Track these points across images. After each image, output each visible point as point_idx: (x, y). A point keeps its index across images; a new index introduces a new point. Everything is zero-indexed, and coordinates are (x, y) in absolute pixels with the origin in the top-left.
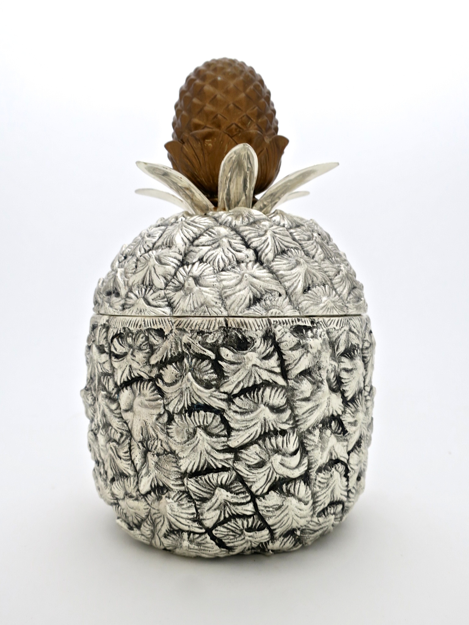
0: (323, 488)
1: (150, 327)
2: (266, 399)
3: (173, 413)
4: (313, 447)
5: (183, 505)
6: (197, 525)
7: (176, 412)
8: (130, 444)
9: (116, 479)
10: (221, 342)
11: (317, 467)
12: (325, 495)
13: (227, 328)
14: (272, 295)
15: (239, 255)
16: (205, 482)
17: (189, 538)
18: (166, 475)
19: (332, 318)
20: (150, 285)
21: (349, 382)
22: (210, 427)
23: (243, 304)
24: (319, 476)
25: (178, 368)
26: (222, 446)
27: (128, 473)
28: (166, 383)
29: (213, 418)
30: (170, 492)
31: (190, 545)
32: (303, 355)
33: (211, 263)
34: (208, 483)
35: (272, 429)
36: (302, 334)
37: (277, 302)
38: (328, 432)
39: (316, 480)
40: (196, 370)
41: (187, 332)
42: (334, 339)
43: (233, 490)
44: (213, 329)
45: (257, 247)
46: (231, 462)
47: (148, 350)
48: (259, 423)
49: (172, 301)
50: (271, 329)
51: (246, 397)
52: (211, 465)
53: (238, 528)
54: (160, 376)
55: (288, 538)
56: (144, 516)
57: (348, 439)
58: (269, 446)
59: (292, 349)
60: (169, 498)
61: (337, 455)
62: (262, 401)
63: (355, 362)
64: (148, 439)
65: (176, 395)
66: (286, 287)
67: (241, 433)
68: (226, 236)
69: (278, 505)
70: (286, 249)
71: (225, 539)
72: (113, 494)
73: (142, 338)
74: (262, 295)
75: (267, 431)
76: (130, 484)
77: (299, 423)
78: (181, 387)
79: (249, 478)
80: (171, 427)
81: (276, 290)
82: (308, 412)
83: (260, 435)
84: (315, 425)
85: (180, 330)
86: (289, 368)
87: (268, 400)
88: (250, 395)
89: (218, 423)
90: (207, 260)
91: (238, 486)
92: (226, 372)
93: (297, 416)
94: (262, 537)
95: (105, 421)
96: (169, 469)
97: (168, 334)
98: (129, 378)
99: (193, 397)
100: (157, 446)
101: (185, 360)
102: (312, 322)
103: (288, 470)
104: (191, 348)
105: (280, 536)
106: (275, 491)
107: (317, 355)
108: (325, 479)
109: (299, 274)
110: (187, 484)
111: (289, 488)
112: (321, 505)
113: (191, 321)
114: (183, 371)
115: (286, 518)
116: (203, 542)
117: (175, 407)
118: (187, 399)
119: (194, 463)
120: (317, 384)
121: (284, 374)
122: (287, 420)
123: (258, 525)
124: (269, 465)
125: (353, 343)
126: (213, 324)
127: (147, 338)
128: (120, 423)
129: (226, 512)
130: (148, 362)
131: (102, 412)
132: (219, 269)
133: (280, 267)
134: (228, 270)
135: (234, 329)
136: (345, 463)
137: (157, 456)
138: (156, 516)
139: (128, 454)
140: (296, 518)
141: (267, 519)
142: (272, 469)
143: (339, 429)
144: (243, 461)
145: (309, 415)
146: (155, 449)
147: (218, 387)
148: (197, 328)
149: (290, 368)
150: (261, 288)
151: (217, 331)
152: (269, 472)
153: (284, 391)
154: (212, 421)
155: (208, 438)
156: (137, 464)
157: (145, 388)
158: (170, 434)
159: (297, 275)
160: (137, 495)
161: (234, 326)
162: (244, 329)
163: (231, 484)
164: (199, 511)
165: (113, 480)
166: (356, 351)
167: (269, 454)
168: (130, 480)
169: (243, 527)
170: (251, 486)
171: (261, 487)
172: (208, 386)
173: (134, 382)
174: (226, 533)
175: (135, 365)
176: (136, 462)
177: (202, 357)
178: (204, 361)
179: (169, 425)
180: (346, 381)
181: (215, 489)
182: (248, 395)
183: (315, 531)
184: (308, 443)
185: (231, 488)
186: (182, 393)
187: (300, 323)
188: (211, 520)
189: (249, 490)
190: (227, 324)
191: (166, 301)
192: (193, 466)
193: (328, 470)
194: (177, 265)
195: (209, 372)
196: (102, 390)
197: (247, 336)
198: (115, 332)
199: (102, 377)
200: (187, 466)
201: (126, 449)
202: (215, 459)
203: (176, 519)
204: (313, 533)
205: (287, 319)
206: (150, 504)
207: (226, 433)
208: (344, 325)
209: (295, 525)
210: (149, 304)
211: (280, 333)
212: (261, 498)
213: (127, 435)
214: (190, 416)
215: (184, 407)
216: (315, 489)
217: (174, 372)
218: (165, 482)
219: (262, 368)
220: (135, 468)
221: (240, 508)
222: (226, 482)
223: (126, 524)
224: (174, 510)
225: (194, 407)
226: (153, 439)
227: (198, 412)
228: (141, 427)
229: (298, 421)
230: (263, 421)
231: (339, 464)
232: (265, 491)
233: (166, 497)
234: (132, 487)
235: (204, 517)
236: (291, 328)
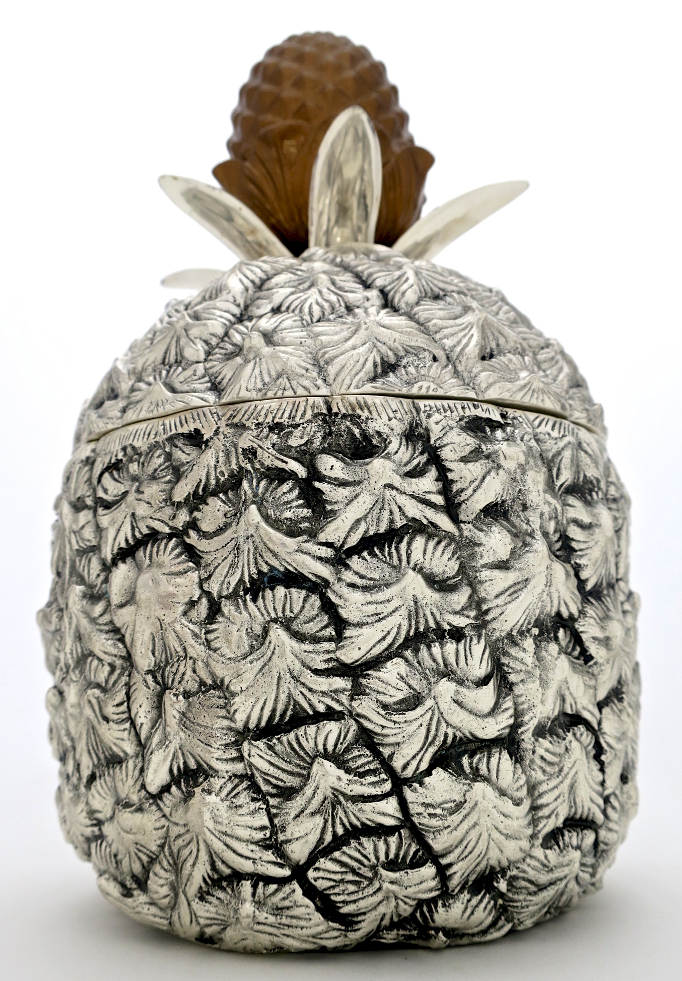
0: (551, 775)
1: (174, 432)
2: (417, 556)
3: (220, 597)
4: (522, 676)
5: (240, 806)
6: (272, 858)
7: (225, 593)
8: (128, 685)
9: (98, 775)
10: (318, 443)
11: (535, 722)
12: (556, 793)
13: (330, 417)
14: (419, 359)
15: (351, 297)
16: (289, 750)
17: (254, 895)
18: (202, 738)
19: (542, 416)
20: (176, 361)
21: (587, 548)
22: (298, 621)
23: (360, 371)
24: (541, 746)
25: (230, 500)
26: (325, 661)
27: (124, 752)
28: (204, 532)
29: (305, 600)
30: (212, 779)
31: (257, 911)
32: (489, 472)
33: (297, 312)
34: (296, 751)
35: (432, 625)
36: (484, 435)
37: (429, 371)
38: (553, 648)
39: (534, 752)
40: (267, 501)
41: (249, 429)
42: (550, 455)
43: (352, 765)
44: (301, 418)
45: (385, 287)
46: (344, 698)
47: (168, 478)
48: (403, 608)
49: (218, 379)
50: (420, 419)
51: (372, 553)
52: (301, 707)
53: (366, 862)
54: (193, 525)
55: (480, 897)
56: (154, 848)
57: (596, 672)
58: (428, 662)
59: (464, 460)
60: (209, 792)
61: (576, 703)
62: (408, 563)
63: (596, 511)
64: (167, 663)
65: (225, 552)
66: (447, 348)
67: (365, 630)
68: (324, 272)
69: (455, 801)
70: (442, 293)
71: (335, 894)
72: (91, 813)
73: (159, 457)
74: (399, 358)
75: (421, 629)
76: (127, 776)
77: (489, 617)
78: (236, 536)
79: (387, 736)
80: (214, 626)
81: (427, 348)
82: (508, 593)
83: (407, 639)
84: (524, 628)
85: (236, 426)
86: (462, 499)
87: (422, 560)
88: (382, 552)
89: (315, 611)
90: (288, 308)
91: (362, 758)
92: (331, 503)
93: (484, 600)
94: (421, 882)
95: (79, 651)
96: (209, 725)
97: (211, 438)
98: (131, 541)
99: (262, 557)
100: (184, 674)
101: (245, 484)
102: (503, 416)
103: (472, 717)
104: (256, 458)
105: (461, 891)
106: (445, 768)
107: (518, 477)
108: (554, 754)
109: (470, 326)
110: (249, 756)
111: (477, 764)
112: (549, 817)
113: (256, 407)
114: (241, 505)
115: (473, 835)
116: (287, 903)
117: (223, 582)
118: (248, 562)
119: (265, 703)
120: (522, 539)
121: (452, 508)
122: (463, 609)
123: (411, 853)
124: (429, 703)
125: (588, 475)
126: (301, 409)
127: (169, 457)
128: (110, 642)
129: (338, 821)
130: (169, 500)
131: (75, 633)
132: (311, 320)
133: (432, 314)
134: (329, 320)
135: (344, 416)
136: (593, 728)
137: (184, 697)
138: (180, 842)
139: (124, 708)
140: (495, 835)
141: (431, 836)
142: (436, 712)
143: (574, 649)
144: (373, 695)
145: (509, 599)
146: (180, 682)
147: (312, 535)
148: (269, 419)
149: (463, 496)
150: (396, 344)
151: (309, 422)
152: (431, 719)
153: (453, 545)
154: (303, 607)
155: (294, 643)
156: (142, 724)
157: (161, 553)
158: (214, 645)
159: (466, 327)
160: (140, 800)
161: (343, 411)
162: (365, 414)
163: (348, 750)
164: (276, 821)
165: (92, 778)
166: (594, 494)
167: (428, 680)
168: (127, 767)
169: (377, 858)
170: (391, 756)
171: (414, 757)
172: (292, 532)
173: (140, 547)
174: (338, 877)
175: (142, 510)
176: (139, 721)
177: (278, 476)
178: (283, 483)
179: (211, 624)
180: (582, 546)
181: (311, 764)
182: (377, 551)
183: (541, 888)
184: (511, 665)
185: (347, 761)
186: (237, 547)
187: (479, 413)
188: (303, 840)
189: (386, 765)
190: (329, 409)
191: (207, 382)
192: (262, 709)
193: (558, 736)
194: (230, 321)
195: (295, 504)
196: (77, 584)
197: (371, 431)
198: (107, 461)
199: (77, 559)
200: (248, 711)
201: (121, 696)
202: (310, 690)
203: (226, 844)
204: (535, 893)
205: (451, 402)
206: (168, 814)
207: (334, 633)
208: (567, 433)
209: (494, 858)
210: (173, 390)
211: (440, 427)
212: (416, 785)
213: (123, 668)
214: (255, 600)
215: (241, 581)
216: (533, 772)
217: (222, 509)
218: (202, 754)
219: (405, 493)
220: (137, 735)
221: (368, 806)
222: (336, 745)
223: (118, 886)
224: (220, 820)
225: (263, 583)
226: (175, 660)
227: (272, 589)
228: (152, 634)
229: (487, 612)
230: (412, 603)
231: (582, 728)
232: (424, 766)
233: (203, 790)
234: (131, 782)
235: (288, 835)
236: (460, 420)
